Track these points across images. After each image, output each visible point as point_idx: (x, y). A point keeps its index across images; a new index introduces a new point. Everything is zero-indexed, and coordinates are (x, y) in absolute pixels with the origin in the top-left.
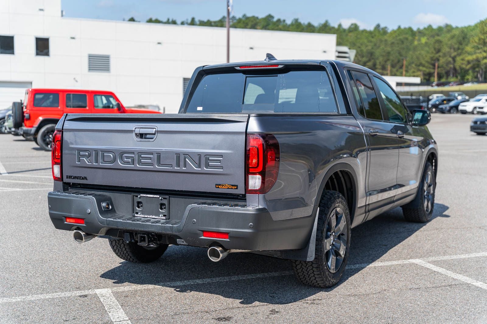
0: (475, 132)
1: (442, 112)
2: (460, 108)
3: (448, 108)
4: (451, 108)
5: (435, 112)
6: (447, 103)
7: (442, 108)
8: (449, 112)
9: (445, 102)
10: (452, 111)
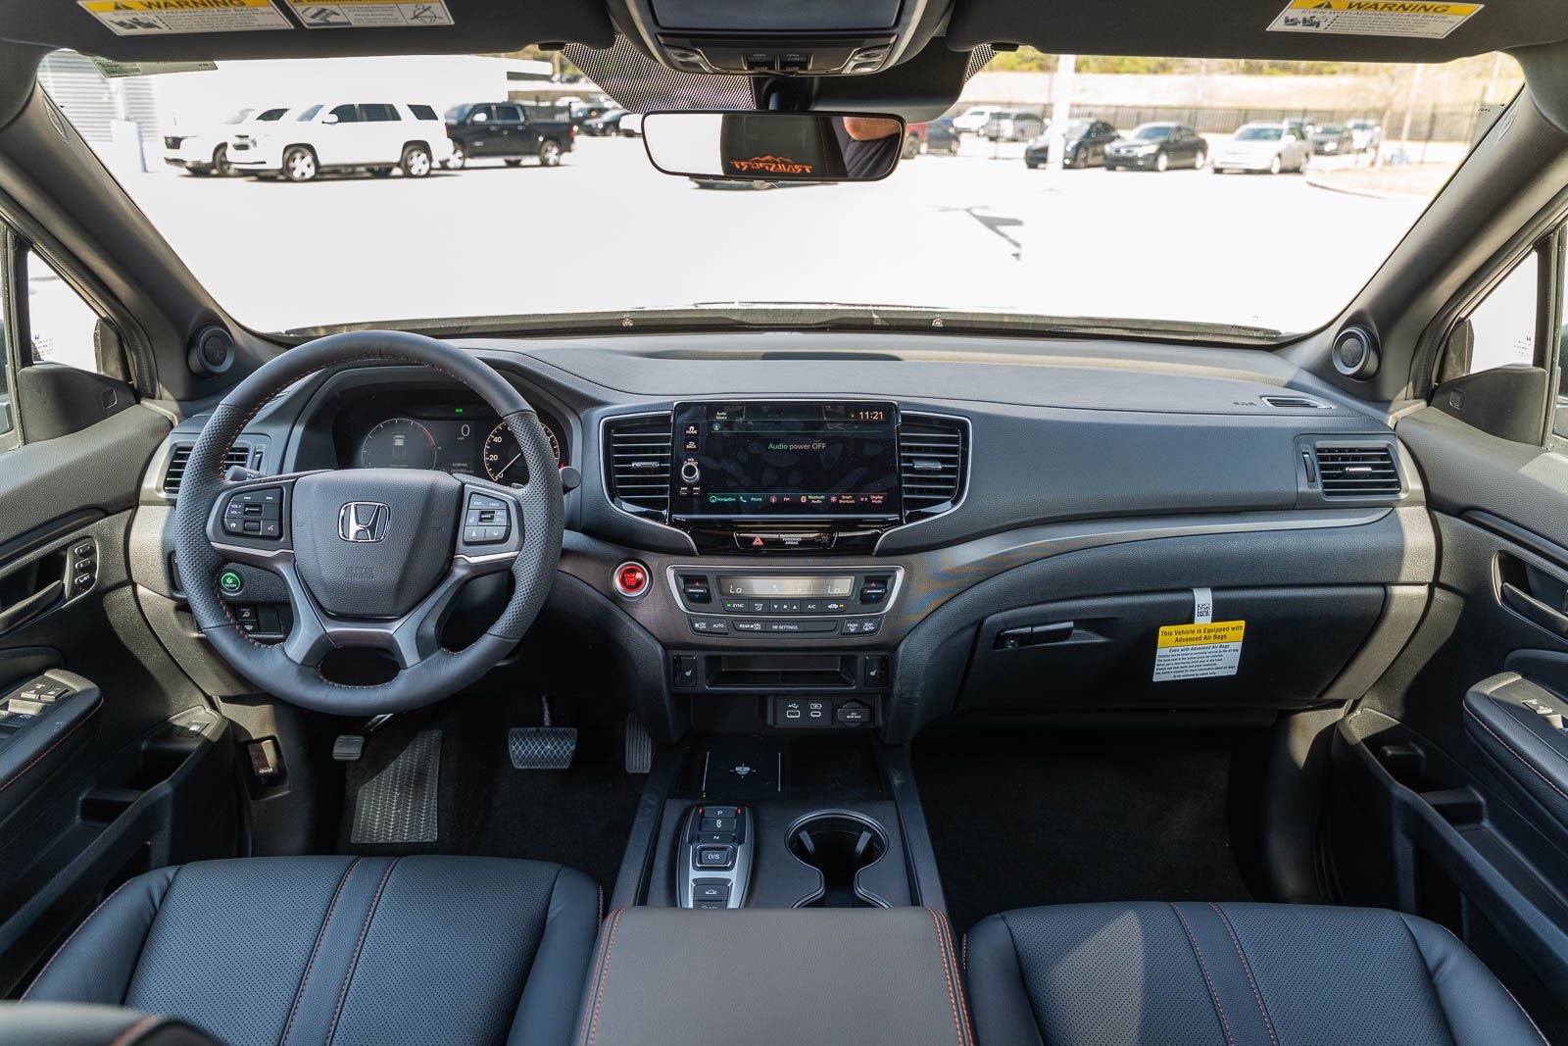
0: (697, 182)
1: (591, 132)
2: (623, 125)
3: (601, 126)
4: (607, 124)
5: (578, 133)
6: (598, 116)
7: (590, 126)
8: (604, 132)
9: (594, 114)
10: (608, 132)
